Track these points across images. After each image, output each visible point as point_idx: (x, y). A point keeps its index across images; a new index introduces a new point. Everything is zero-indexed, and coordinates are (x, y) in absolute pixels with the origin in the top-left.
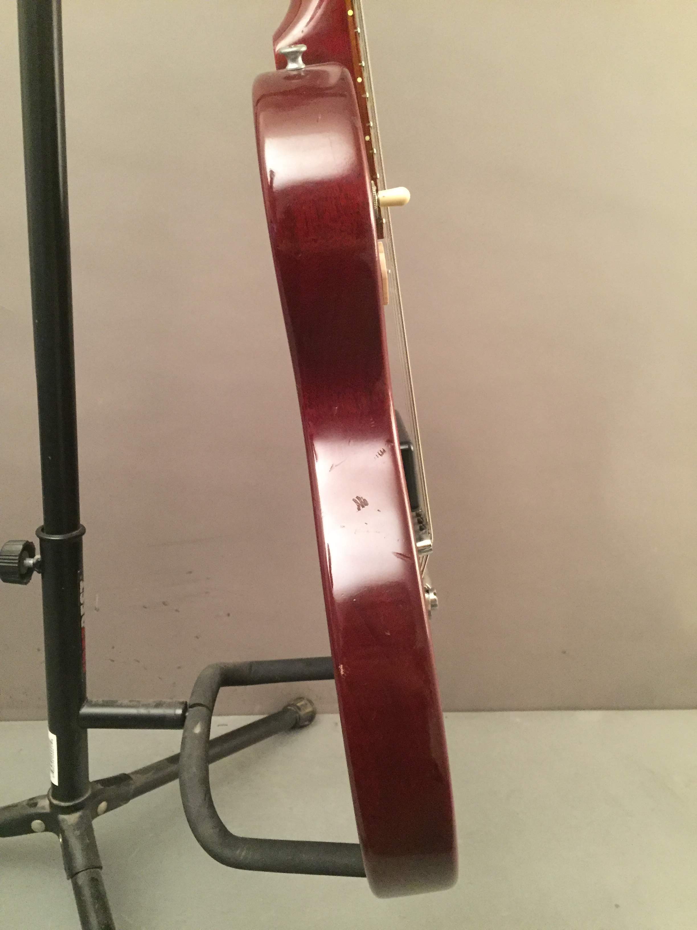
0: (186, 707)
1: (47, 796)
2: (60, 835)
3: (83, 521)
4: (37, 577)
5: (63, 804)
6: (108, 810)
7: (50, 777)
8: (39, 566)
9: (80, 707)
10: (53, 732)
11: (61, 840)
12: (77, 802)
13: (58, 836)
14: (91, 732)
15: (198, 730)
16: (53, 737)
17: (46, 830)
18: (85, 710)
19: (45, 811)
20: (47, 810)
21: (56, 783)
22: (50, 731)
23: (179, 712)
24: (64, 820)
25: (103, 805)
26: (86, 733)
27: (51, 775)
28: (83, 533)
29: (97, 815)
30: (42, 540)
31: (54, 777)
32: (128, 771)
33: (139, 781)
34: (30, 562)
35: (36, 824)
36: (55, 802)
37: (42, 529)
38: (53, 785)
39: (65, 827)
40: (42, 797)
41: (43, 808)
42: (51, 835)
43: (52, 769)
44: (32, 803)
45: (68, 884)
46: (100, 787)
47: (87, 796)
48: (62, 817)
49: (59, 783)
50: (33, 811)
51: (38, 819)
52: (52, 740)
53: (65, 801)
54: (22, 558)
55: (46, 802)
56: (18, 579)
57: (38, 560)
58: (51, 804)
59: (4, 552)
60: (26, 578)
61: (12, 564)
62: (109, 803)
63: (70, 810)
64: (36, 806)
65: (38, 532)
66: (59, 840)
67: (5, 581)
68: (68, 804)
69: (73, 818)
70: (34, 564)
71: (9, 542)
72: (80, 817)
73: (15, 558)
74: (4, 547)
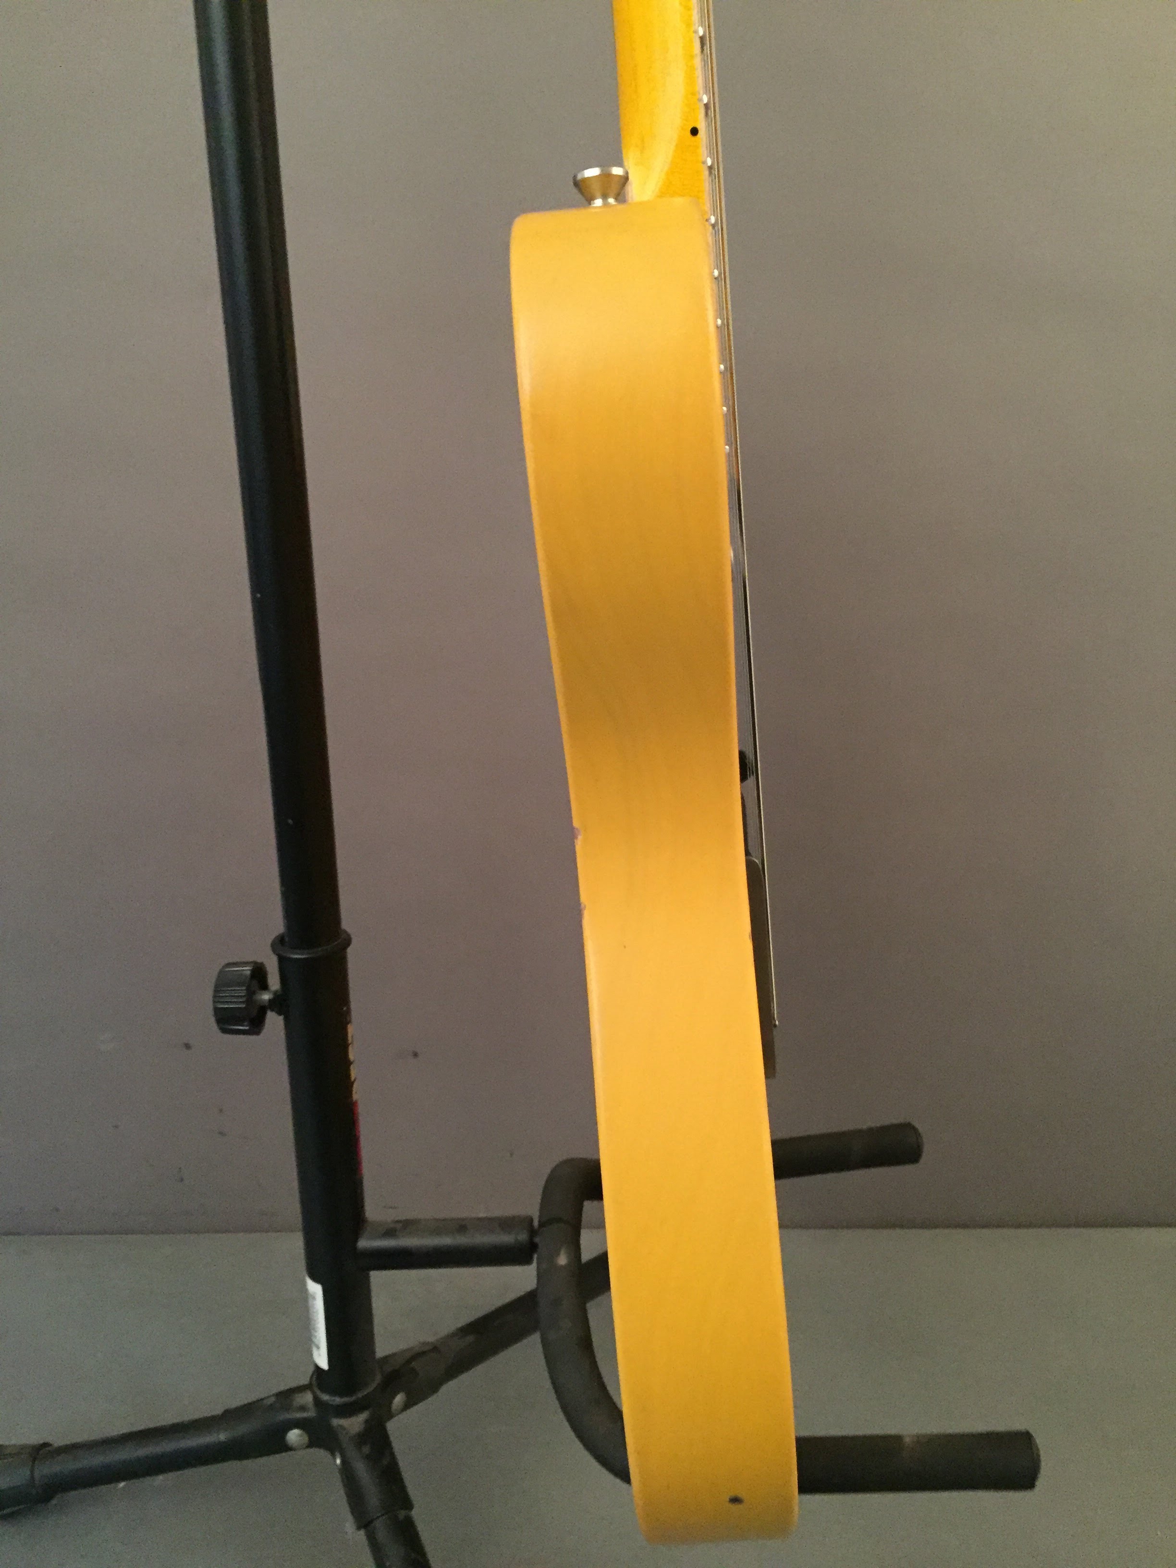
0: (533, 1226)
1: (310, 1387)
2: (338, 1454)
3: (347, 923)
4: (274, 1022)
5: (338, 1400)
6: (407, 1406)
7: (311, 1355)
8: (279, 1004)
9: (357, 1237)
10: (315, 1279)
11: (338, 1461)
12: (360, 1395)
13: (333, 1455)
14: (378, 1278)
15: (562, 1259)
16: (315, 1289)
17: (311, 1445)
18: (366, 1243)
19: (307, 1414)
20: (311, 1413)
21: (324, 1365)
22: (310, 1279)
23: (523, 1237)
24: (341, 1426)
25: (399, 1399)
26: (368, 1278)
27: (316, 1353)
28: (348, 942)
29: (391, 1416)
30: (282, 961)
31: (320, 1355)
32: (434, 1337)
33: (451, 1353)
34: (266, 997)
35: (294, 1436)
36: (325, 1397)
37: (282, 940)
38: (318, 1369)
39: (345, 1437)
40: (301, 1389)
41: (303, 1408)
42: (321, 1454)
43: (315, 1341)
47: (374, 1384)
48: (336, 1422)
49: (330, 1364)
50: (284, 1413)
51: (296, 1427)
52: (315, 1293)
53: (341, 1395)
54: (251, 993)
55: (307, 1398)
56: (247, 1028)
57: (275, 993)
58: (317, 1401)
59: (222, 983)
60: (256, 1024)
61: (235, 1001)
62: (408, 1395)
63: (347, 1411)
64: (288, 1408)
65: (274, 946)
66: (335, 1461)
67: (225, 1031)
68: (346, 1400)
69: (355, 1424)
70: (270, 1000)
71: (229, 965)
72: (366, 1422)
73: (242, 991)
74: (221, 972)
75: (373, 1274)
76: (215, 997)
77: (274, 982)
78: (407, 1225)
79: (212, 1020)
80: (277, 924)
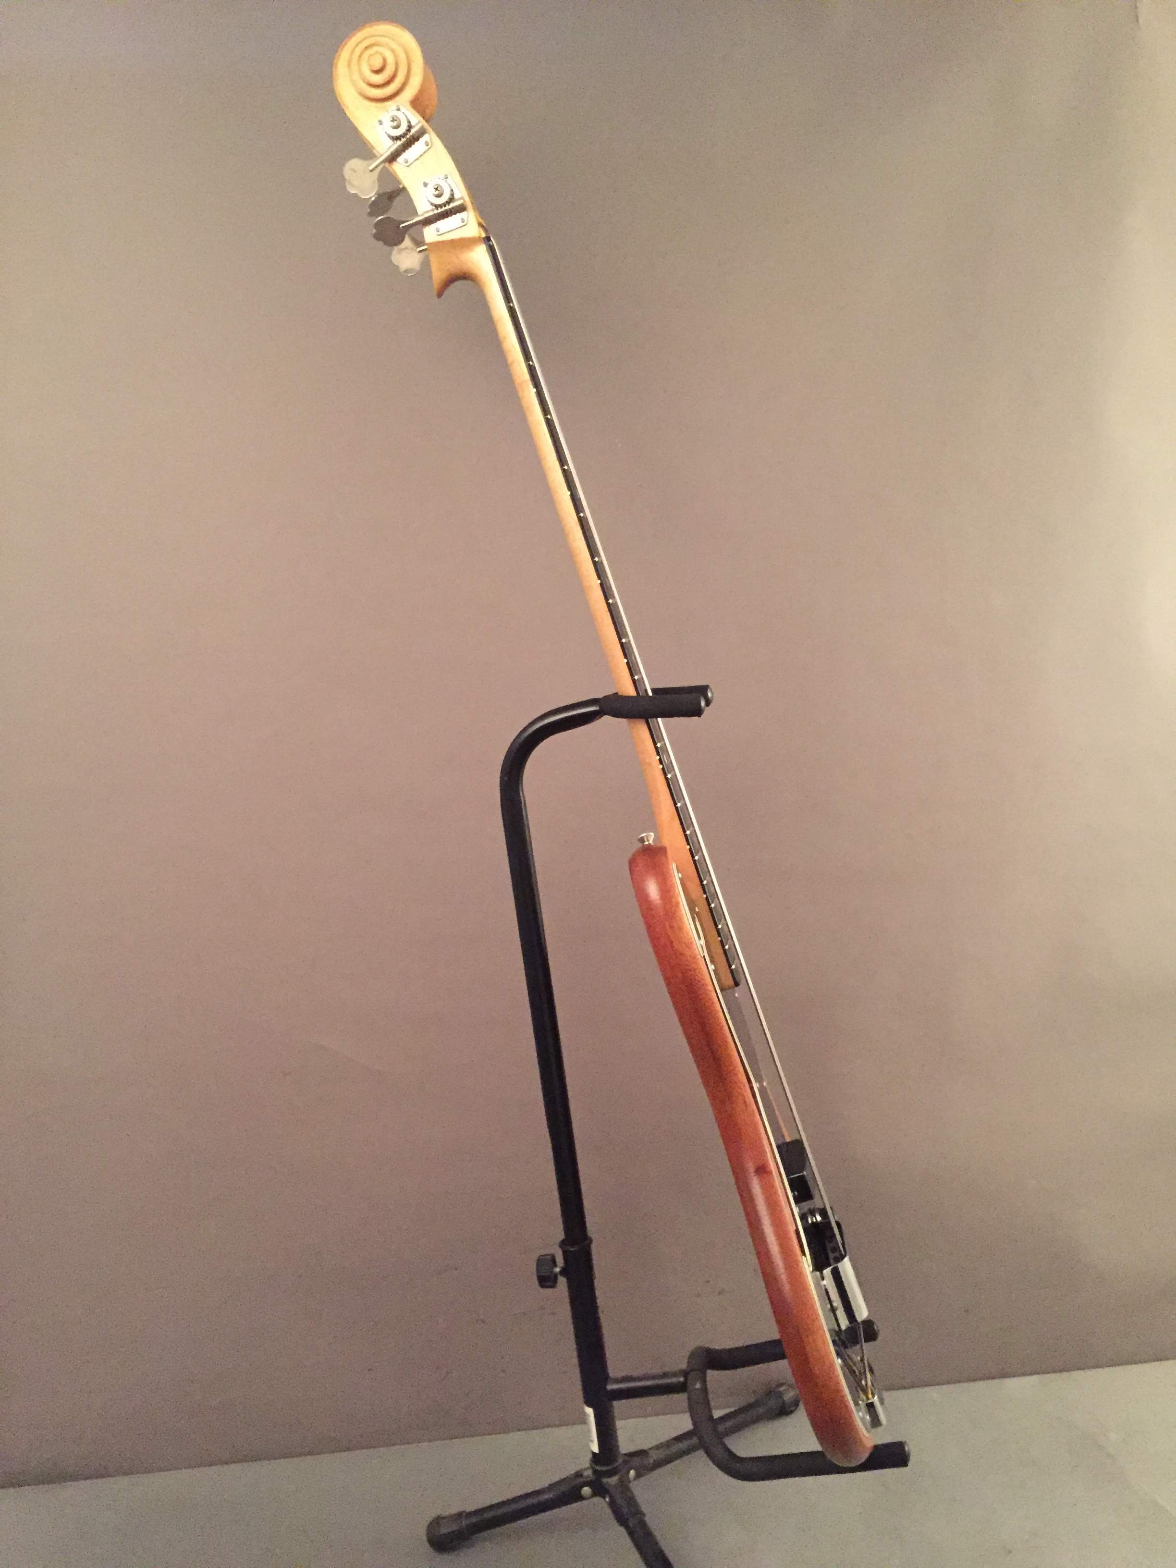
0: (686, 1374)
1: (590, 1466)
2: (607, 1496)
4: (562, 1280)
5: (604, 1468)
6: (637, 1477)
7: (589, 1448)
8: (564, 1272)
9: (606, 1384)
10: (588, 1406)
11: (607, 1500)
12: (615, 1466)
13: (604, 1497)
16: (590, 1411)
17: (595, 1494)
18: (610, 1387)
19: (591, 1479)
20: (593, 1478)
21: (596, 1449)
23: (682, 1379)
24: (607, 1482)
25: (632, 1473)
26: (612, 1405)
27: (592, 1445)
28: (591, 1242)
29: (630, 1482)
30: (564, 1252)
31: (594, 1446)
32: (645, 1447)
33: (654, 1456)
34: (557, 1270)
35: (586, 1491)
36: (598, 1468)
37: (563, 1244)
38: (594, 1454)
39: (609, 1489)
40: (586, 1469)
41: (589, 1477)
42: (597, 1500)
43: (591, 1438)
44: (579, 1474)
45: (622, 1530)
46: (626, 1458)
47: (620, 1462)
48: (605, 1480)
49: (599, 1450)
50: (579, 1481)
51: (583, 1487)
52: (589, 1413)
53: (606, 1465)
54: (552, 1269)
55: (590, 1472)
56: (552, 1285)
57: (562, 1268)
58: (595, 1472)
59: (538, 1265)
60: (554, 1283)
61: (545, 1272)
62: (636, 1473)
63: (610, 1474)
64: (582, 1477)
65: (560, 1246)
67: (541, 1287)
68: (608, 1468)
69: (613, 1480)
70: (560, 1271)
71: (541, 1256)
72: (619, 1479)
73: (548, 1267)
74: (537, 1260)
75: (615, 1403)
76: (536, 1271)
77: (561, 1262)
79: (537, 1282)
80: (561, 1236)
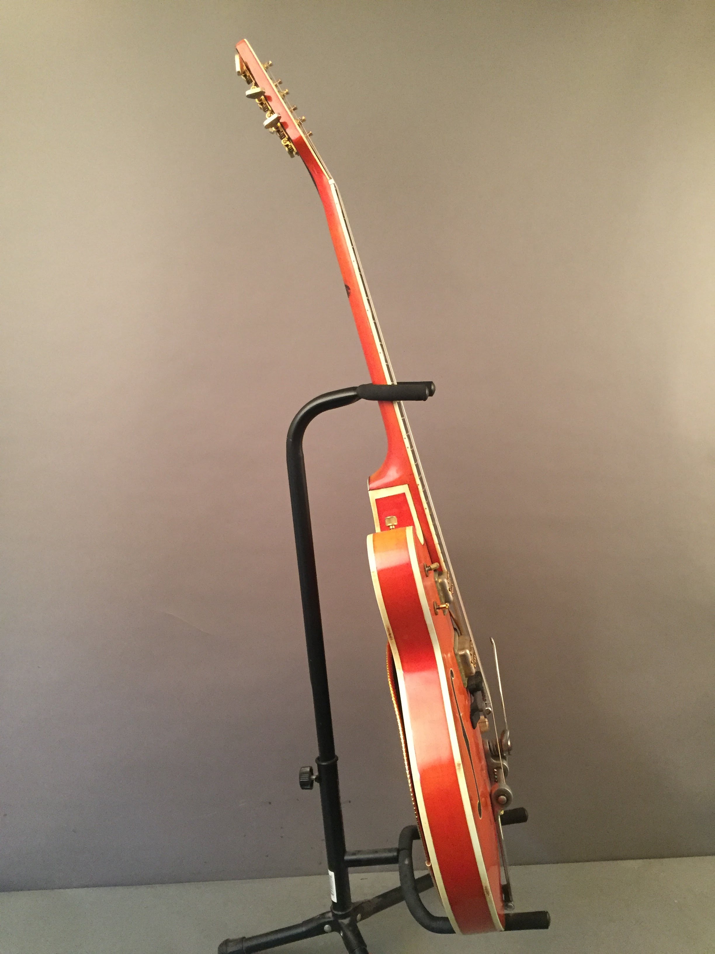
0: (398, 850)
1: (331, 911)
2: (341, 932)
3: (337, 752)
4: (316, 785)
5: (340, 913)
6: (362, 919)
7: (331, 899)
8: (318, 779)
9: (344, 856)
12: (348, 911)
13: (339, 933)
14: (350, 869)
15: (407, 862)
16: (332, 874)
17: (333, 930)
18: (347, 858)
19: (331, 920)
20: (332, 919)
21: (335, 900)
22: (330, 870)
23: (395, 854)
25: (359, 916)
27: (332, 897)
28: (337, 760)
29: (358, 922)
30: (319, 766)
31: (334, 897)
34: (314, 777)
35: (327, 927)
36: (336, 912)
37: (318, 759)
38: (333, 902)
39: (343, 926)
40: (328, 912)
41: (329, 918)
42: (335, 934)
43: (332, 892)
44: (322, 916)
46: (356, 906)
47: (351, 908)
48: (340, 921)
49: (337, 900)
50: (323, 921)
51: (326, 924)
52: (331, 875)
53: (342, 911)
54: (310, 777)
55: (330, 915)
56: (310, 787)
57: (317, 776)
58: (334, 915)
59: (301, 774)
60: (312, 785)
61: (306, 779)
62: (362, 916)
63: (344, 917)
64: (324, 918)
65: (316, 761)
66: (341, 935)
67: (303, 789)
68: (343, 913)
69: (346, 921)
71: (302, 768)
72: (350, 920)
73: (307, 775)
74: (300, 770)
76: (300, 778)
77: (316, 773)
78: (359, 852)
80: (317, 754)
